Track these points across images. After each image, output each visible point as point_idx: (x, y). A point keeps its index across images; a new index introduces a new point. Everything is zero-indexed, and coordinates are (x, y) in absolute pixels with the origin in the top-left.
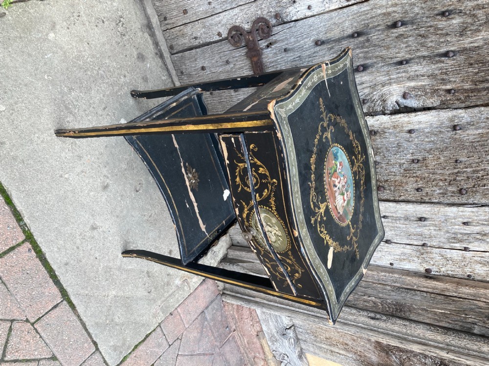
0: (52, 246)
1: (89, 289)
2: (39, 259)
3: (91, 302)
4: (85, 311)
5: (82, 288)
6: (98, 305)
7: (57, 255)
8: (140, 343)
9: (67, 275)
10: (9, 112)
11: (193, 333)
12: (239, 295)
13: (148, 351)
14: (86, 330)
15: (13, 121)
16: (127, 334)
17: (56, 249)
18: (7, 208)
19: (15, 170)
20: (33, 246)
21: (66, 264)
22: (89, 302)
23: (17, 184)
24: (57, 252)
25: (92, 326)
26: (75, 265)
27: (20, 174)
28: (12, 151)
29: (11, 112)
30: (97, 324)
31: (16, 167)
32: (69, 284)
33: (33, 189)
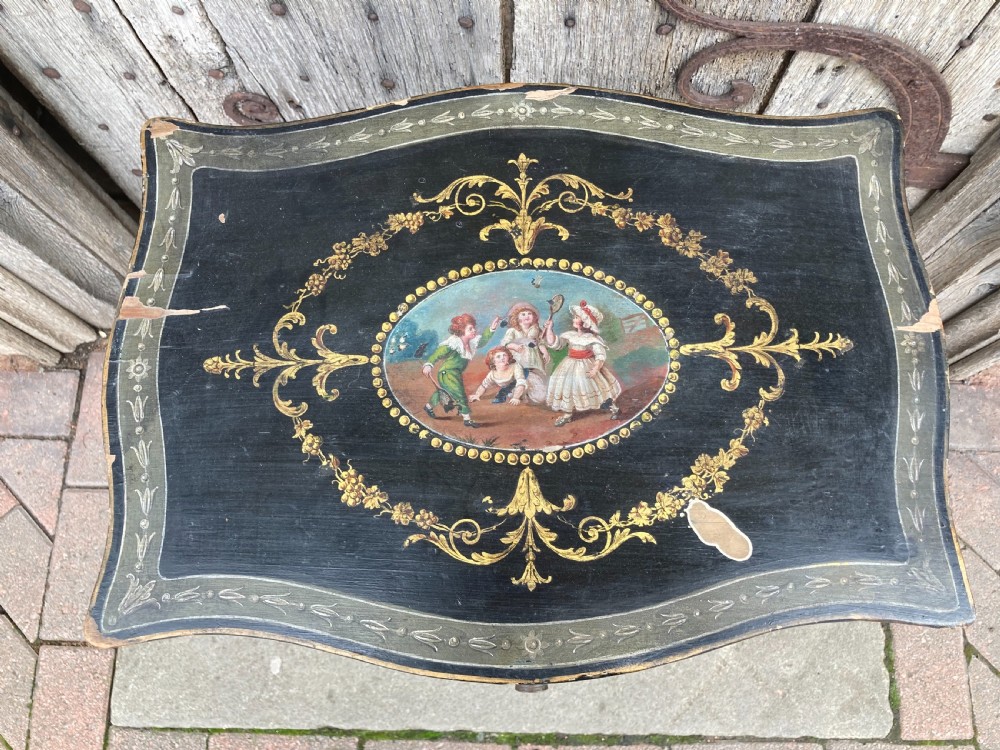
0: (550, 714)
1: (681, 693)
2: (562, 744)
3: (711, 703)
4: (721, 724)
5: (670, 705)
6: (728, 694)
7: (574, 716)
8: (888, 648)
9: (624, 718)
10: (287, 655)
11: (977, 508)
12: (968, 352)
13: (924, 641)
14: (763, 740)
15: (304, 658)
16: (839, 667)
17: (561, 711)
18: (441, 745)
19: (384, 701)
20: (532, 743)
21: (602, 707)
22: (708, 709)
23: (408, 711)
24: (567, 712)
25: (762, 727)
26: (615, 694)
27: (393, 697)
28: (350, 687)
29: (289, 652)
30: (767, 716)
31: (380, 696)
32: (643, 725)
33: (431, 690)
